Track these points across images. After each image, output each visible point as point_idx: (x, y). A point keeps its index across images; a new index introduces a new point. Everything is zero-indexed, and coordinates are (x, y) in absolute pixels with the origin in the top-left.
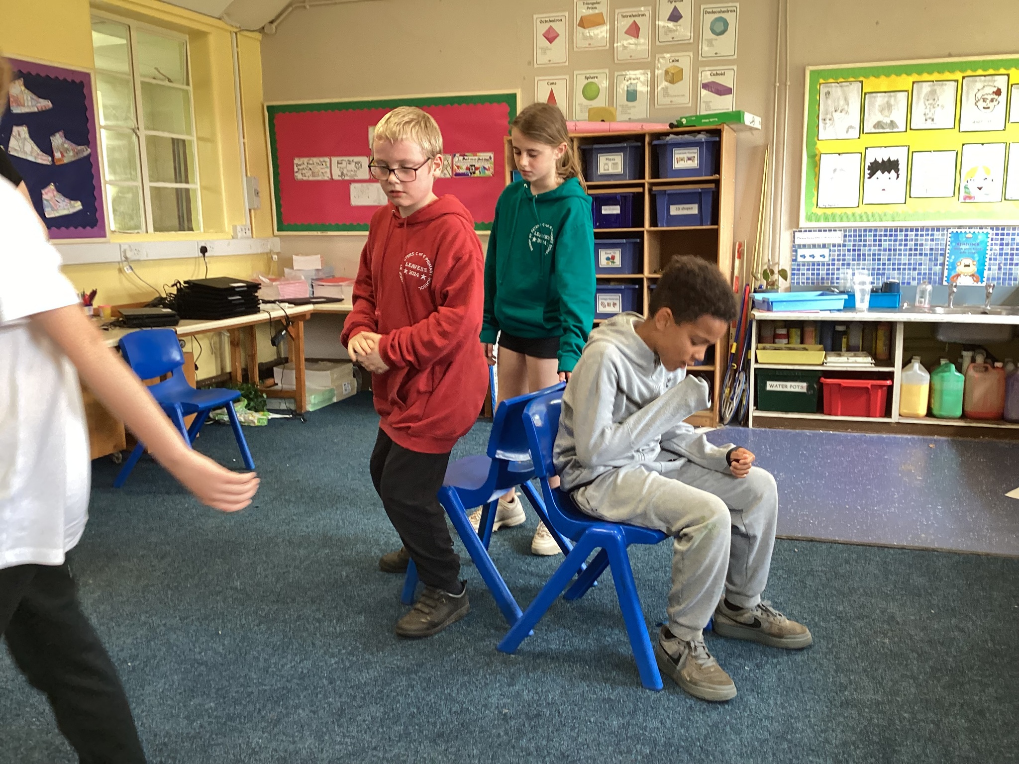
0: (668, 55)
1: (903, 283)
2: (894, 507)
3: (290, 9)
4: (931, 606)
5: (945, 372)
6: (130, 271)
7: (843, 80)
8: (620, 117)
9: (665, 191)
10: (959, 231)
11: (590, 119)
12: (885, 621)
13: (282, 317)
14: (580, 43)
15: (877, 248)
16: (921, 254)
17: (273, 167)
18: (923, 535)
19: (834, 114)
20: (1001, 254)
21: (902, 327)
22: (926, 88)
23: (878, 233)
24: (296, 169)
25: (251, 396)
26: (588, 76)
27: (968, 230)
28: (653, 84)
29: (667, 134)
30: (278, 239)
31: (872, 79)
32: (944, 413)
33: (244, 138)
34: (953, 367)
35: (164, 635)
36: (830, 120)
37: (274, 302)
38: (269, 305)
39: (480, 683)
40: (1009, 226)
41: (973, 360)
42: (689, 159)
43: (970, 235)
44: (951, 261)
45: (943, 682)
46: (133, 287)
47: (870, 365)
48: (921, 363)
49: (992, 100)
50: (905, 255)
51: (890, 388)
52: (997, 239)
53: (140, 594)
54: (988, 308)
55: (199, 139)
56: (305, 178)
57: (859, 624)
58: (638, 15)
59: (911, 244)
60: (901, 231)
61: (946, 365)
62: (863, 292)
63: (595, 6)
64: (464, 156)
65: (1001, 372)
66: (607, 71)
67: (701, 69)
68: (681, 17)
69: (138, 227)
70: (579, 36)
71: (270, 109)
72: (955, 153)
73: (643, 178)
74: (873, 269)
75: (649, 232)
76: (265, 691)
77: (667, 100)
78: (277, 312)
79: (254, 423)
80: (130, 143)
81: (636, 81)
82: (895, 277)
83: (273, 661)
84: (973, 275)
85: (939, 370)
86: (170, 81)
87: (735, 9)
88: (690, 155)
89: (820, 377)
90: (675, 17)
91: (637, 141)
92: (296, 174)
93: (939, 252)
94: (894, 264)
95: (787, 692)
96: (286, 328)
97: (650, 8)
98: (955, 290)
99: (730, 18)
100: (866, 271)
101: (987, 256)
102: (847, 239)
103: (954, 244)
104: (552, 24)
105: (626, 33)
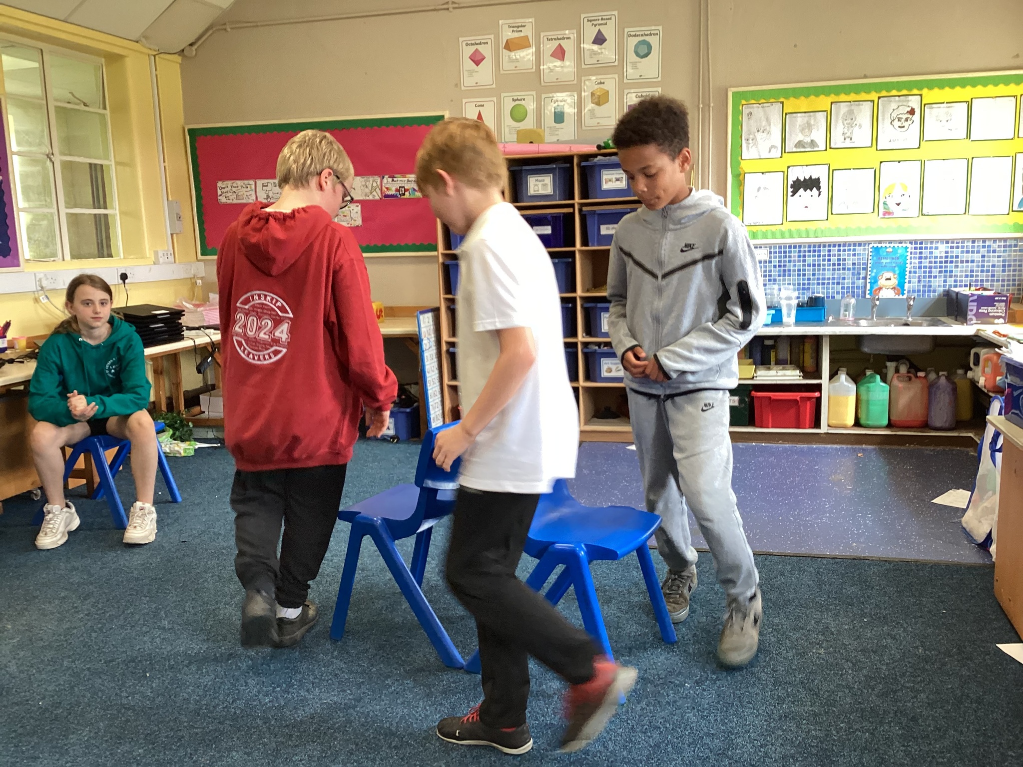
0: (593, 78)
1: (828, 297)
2: (825, 517)
3: (210, 32)
4: (864, 615)
5: (870, 382)
6: (45, 301)
7: (765, 101)
8: (548, 138)
9: (595, 211)
10: (880, 246)
11: (519, 141)
12: (819, 632)
13: (207, 343)
14: (506, 66)
15: (802, 263)
16: (844, 269)
17: (196, 191)
18: (854, 544)
19: (756, 134)
20: (920, 268)
21: (828, 339)
22: (844, 108)
23: (802, 249)
24: (219, 192)
25: (177, 426)
26: (515, 98)
27: (888, 245)
28: (580, 105)
29: (595, 156)
30: (202, 263)
31: (792, 99)
32: (870, 423)
33: (164, 162)
34: (878, 377)
35: (89, 679)
36: (753, 140)
37: (198, 328)
38: (194, 332)
39: (420, 715)
40: (926, 241)
41: (897, 371)
42: (617, 180)
43: (890, 250)
44: (873, 274)
45: (876, 691)
46: (49, 316)
47: (798, 378)
48: (847, 374)
49: (907, 120)
50: (829, 270)
51: (819, 400)
52: (916, 253)
53: (62, 637)
54: (910, 319)
55: (117, 164)
56: (229, 202)
57: (795, 636)
58: (563, 38)
59: (834, 259)
60: (824, 246)
61: (872, 376)
62: (789, 307)
63: (520, 29)
64: (393, 177)
65: (924, 381)
66: (534, 93)
67: (626, 91)
68: (605, 40)
69: (54, 255)
70: (506, 59)
71: (191, 132)
72: (873, 170)
73: (573, 198)
74: (799, 284)
75: (581, 252)
76: (197, 734)
77: (594, 122)
78: (202, 339)
79: (180, 454)
80: (45, 168)
81: (563, 103)
82: (820, 292)
83: (204, 702)
84: (894, 288)
85: (866, 379)
86: (85, 105)
87: (658, 32)
88: (618, 176)
89: (751, 391)
90: (600, 40)
91: (565, 163)
92: (219, 198)
93: (862, 266)
94: (818, 279)
95: (726, 707)
96: (212, 355)
97: (575, 31)
98: (878, 303)
99: (653, 41)
100: (791, 287)
101: (907, 269)
102: (773, 255)
103: (875, 258)
104: (479, 47)
105: (551, 55)
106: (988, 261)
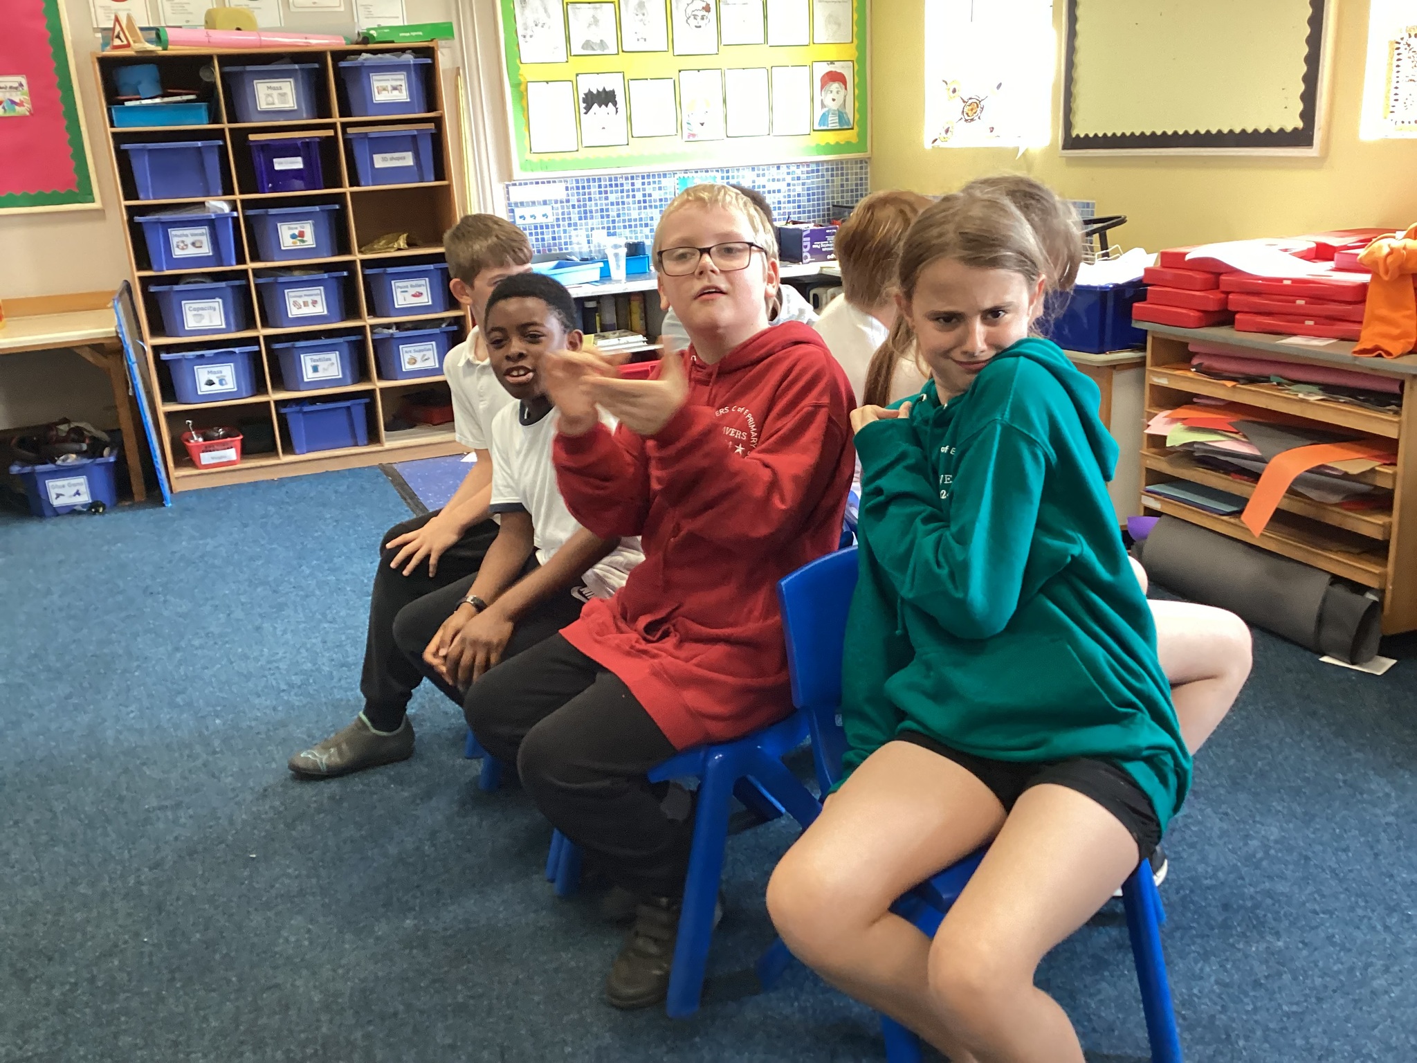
9: (364, 134)
10: (686, 175)
15: (603, 202)
19: (535, 29)
23: (603, 183)
27: (694, 174)
29: (359, 52)
36: (531, 37)
40: (733, 169)
42: (395, 88)
47: (644, 344)
49: (703, 19)
59: (639, 196)
60: (627, 179)
62: (617, 257)
72: (672, 80)
73: (332, 116)
75: (351, 194)
77: (307, 1)
88: (396, 83)
102: (569, 192)
106: (794, 190)
